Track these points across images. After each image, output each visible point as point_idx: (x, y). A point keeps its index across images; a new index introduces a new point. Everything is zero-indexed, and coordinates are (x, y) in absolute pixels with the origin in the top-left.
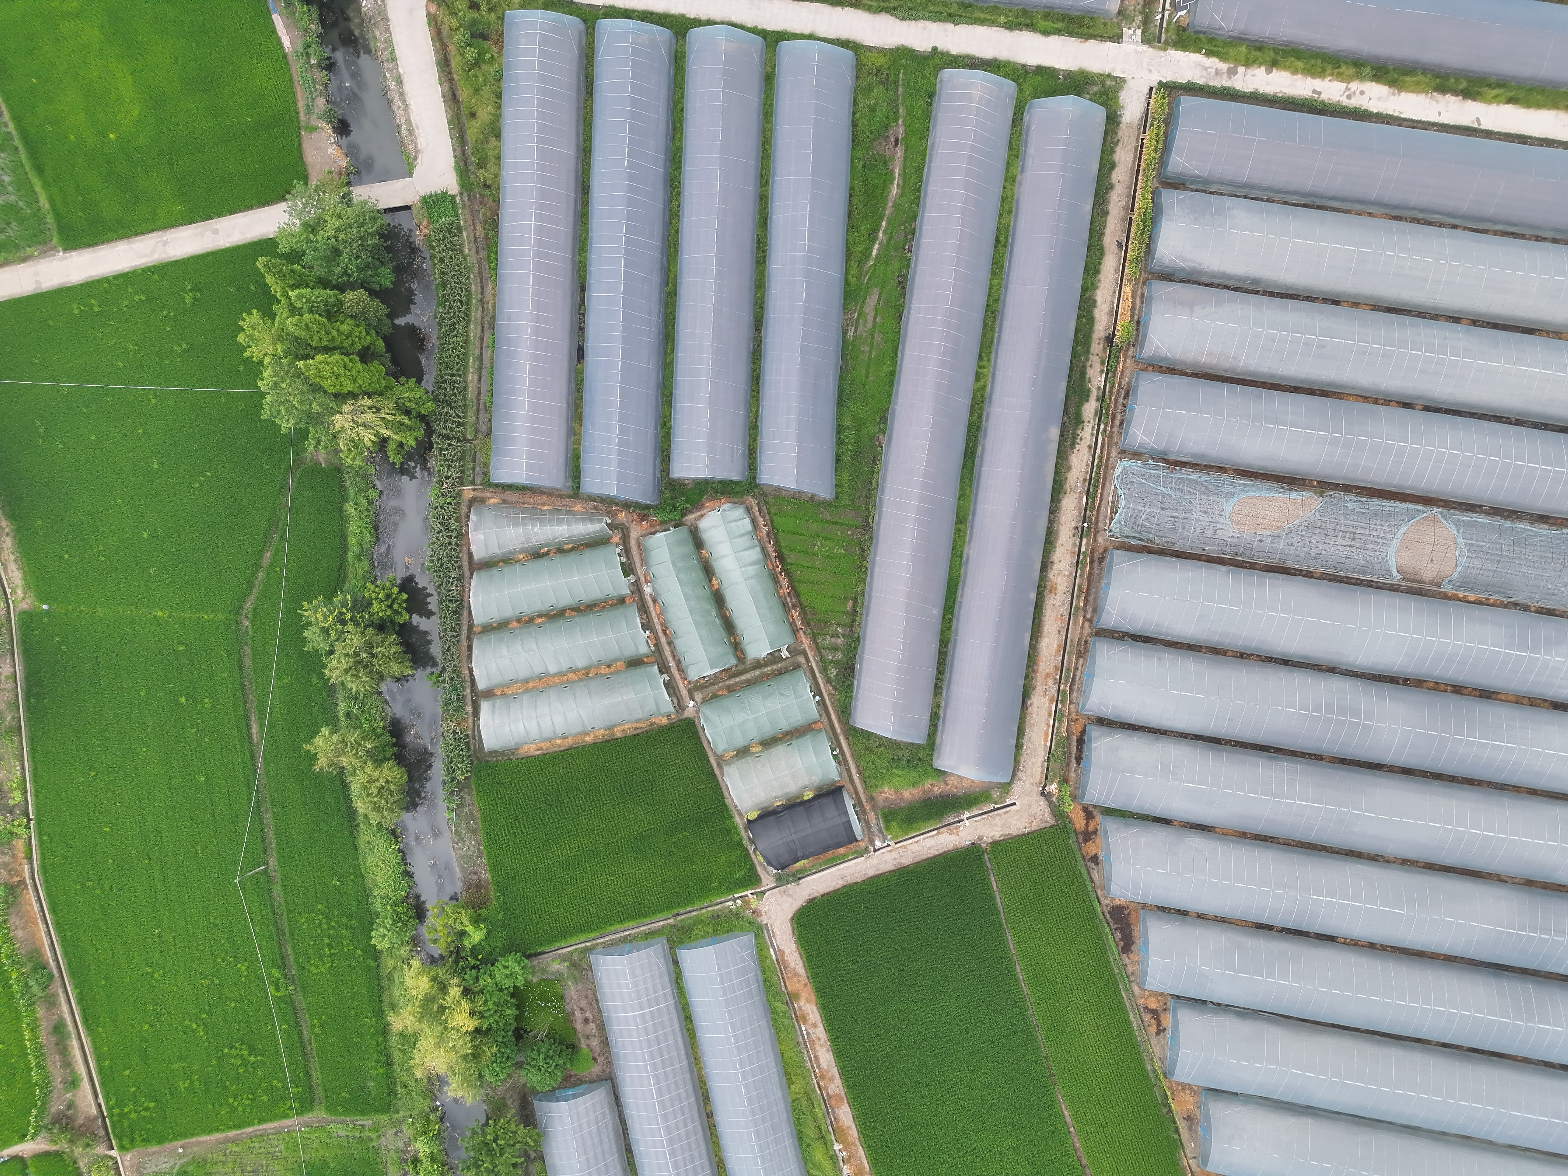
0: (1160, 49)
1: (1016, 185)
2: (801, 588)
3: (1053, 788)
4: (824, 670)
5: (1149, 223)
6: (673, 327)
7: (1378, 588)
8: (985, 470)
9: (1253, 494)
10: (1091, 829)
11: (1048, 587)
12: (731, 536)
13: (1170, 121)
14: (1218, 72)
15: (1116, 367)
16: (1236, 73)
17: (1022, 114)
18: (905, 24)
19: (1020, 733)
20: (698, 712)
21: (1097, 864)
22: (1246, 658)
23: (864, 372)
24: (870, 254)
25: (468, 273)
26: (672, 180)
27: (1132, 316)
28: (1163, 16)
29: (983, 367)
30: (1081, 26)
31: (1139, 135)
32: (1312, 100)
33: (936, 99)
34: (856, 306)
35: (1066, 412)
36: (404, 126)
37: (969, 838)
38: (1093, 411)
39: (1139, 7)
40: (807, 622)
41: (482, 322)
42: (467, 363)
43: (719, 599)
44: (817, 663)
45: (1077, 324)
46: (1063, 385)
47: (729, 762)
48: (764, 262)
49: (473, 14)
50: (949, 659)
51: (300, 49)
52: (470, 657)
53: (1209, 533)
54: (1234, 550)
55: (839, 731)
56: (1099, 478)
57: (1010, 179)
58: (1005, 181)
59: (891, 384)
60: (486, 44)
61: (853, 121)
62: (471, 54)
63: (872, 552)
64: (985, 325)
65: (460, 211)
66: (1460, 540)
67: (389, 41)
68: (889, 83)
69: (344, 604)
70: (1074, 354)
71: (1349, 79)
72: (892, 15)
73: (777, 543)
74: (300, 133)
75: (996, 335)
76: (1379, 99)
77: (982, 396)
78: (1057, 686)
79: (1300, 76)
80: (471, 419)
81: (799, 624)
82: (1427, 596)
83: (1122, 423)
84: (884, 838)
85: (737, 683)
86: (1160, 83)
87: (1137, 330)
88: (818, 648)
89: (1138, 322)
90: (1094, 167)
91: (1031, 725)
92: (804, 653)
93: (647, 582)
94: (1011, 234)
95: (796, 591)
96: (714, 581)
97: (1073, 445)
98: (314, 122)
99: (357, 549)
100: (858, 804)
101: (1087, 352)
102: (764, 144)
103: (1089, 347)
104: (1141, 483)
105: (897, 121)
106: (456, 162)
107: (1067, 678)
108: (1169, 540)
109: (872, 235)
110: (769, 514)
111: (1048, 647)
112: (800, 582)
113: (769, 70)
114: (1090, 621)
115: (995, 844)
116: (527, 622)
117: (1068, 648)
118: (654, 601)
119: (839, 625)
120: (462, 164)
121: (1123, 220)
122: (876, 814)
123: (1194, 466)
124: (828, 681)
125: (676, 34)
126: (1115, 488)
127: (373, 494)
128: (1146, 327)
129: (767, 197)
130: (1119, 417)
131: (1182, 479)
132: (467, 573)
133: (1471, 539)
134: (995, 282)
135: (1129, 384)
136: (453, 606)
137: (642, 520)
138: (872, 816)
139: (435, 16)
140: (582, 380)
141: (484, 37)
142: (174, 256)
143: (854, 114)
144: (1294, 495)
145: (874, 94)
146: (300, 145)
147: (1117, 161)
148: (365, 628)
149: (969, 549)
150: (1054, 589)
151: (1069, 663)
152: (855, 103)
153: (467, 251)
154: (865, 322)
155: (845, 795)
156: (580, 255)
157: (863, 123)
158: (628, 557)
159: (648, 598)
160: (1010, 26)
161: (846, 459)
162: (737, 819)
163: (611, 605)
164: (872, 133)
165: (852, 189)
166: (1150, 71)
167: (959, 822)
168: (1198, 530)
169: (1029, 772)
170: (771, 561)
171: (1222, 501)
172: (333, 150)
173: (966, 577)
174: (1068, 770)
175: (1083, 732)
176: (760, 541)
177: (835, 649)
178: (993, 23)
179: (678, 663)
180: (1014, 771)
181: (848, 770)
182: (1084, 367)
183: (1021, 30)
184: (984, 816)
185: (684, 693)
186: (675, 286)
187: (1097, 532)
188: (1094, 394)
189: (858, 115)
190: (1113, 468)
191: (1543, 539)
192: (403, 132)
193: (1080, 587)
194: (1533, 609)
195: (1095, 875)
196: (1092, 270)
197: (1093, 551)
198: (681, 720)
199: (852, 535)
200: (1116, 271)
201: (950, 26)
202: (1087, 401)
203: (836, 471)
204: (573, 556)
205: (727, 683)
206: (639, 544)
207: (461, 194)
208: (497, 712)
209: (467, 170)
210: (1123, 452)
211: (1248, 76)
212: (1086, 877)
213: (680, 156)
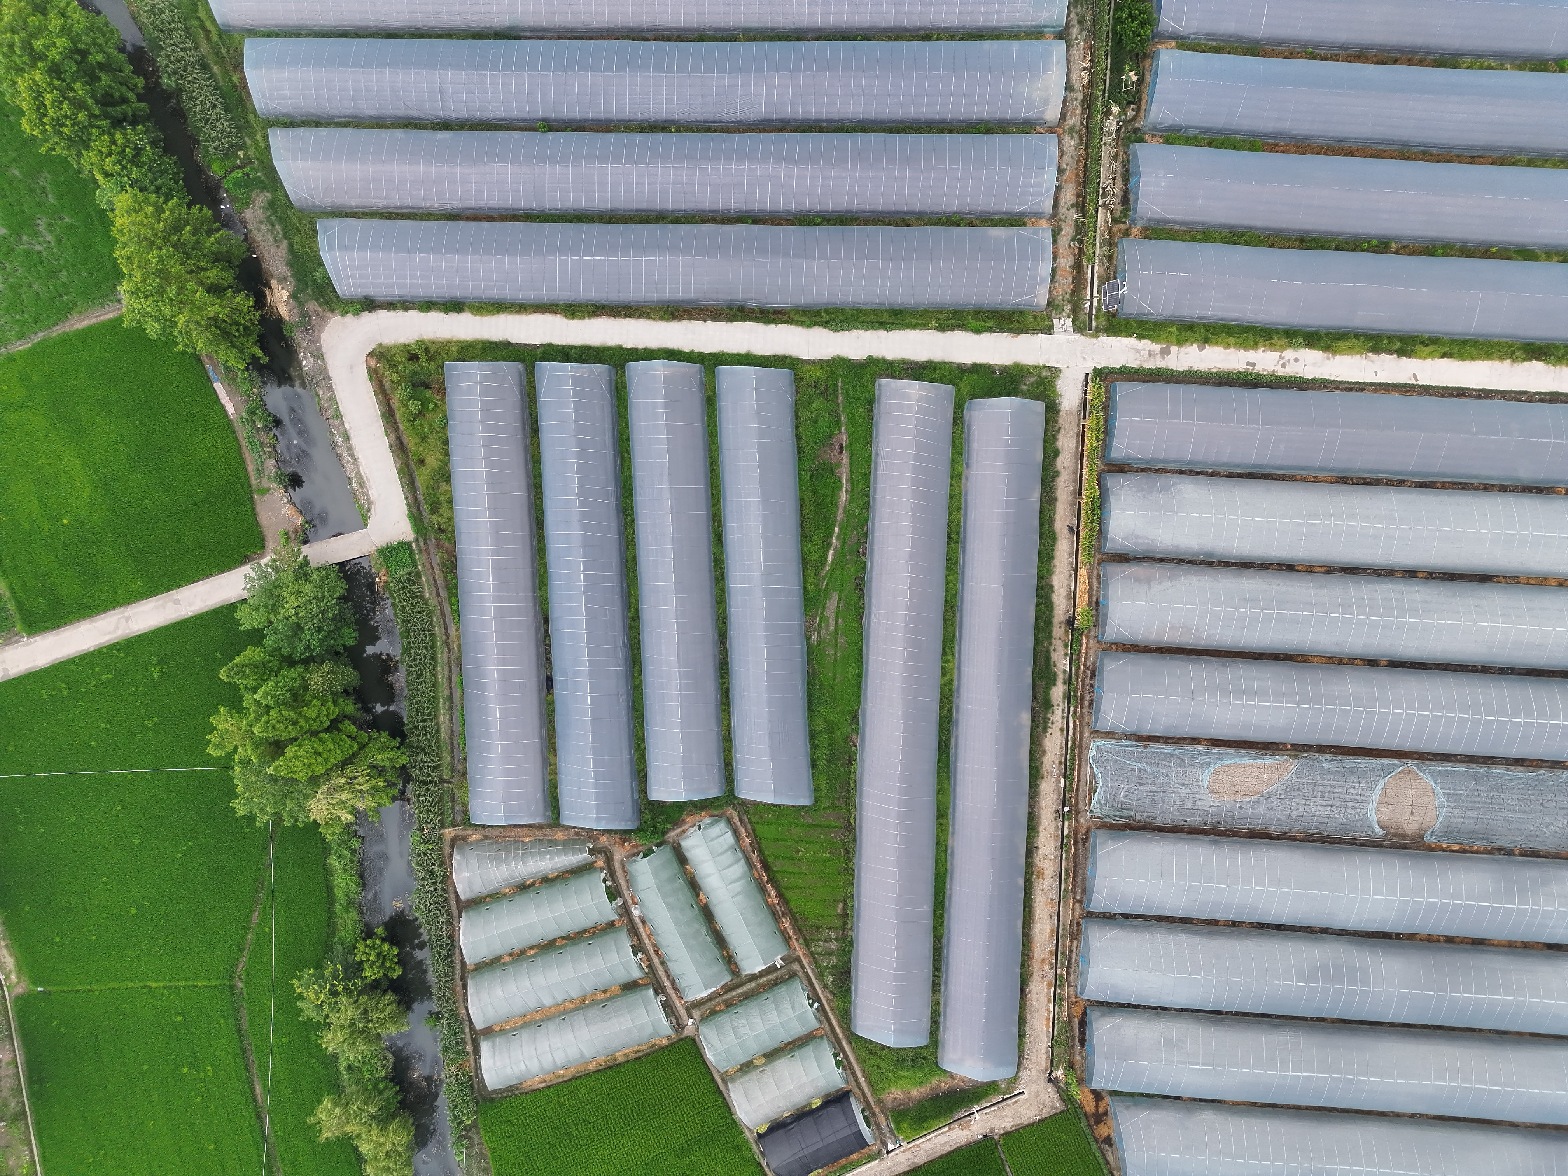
0: (1092, 336)
1: (963, 481)
2: (789, 895)
3: (1059, 1073)
4: (820, 976)
5: (1098, 511)
6: (639, 649)
7: (1362, 845)
8: (961, 765)
9: (1227, 762)
10: (1101, 1110)
11: (1035, 873)
12: (714, 855)
13: (1108, 407)
14: (1151, 354)
15: (1080, 651)
16: (1169, 353)
17: (963, 411)
18: (839, 334)
19: (1022, 1021)
20: (697, 1030)
21: (1111, 1145)
22: (1238, 926)
23: (831, 674)
24: (826, 561)
25: (431, 617)
26: (624, 508)
27: (1090, 597)
28: (1092, 303)
29: (948, 661)
30: (1011, 322)
31: (1079, 421)
32: (1246, 373)
33: (876, 405)
34: (817, 611)
35: (1034, 697)
36: (355, 480)
37: (981, 1131)
38: (1061, 694)
39: (1068, 296)
40: (798, 930)
41: (449, 662)
42: (438, 705)
43: (707, 914)
44: (812, 969)
45: (1036, 612)
46: (1030, 670)
47: (733, 1080)
48: (723, 579)
49: (413, 366)
50: (944, 955)
51: (245, 415)
52: (465, 995)
53: (1189, 804)
54: (1215, 819)
55: (841, 1036)
56: (1075, 760)
57: (956, 477)
58: (952, 478)
59: (859, 686)
60: (428, 393)
61: (796, 435)
62: (414, 406)
63: (857, 853)
64: (945, 620)
65: (417, 557)
66: (1438, 790)
67: (333, 400)
68: (828, 394)
69: (335, 977)
70: (1037, 642)
71: (1282, 349)
72: (825, 328)
73: (761, 852)
74: (252, 497)
75: (957, 629)
76: (1314, 364)
77: (950, 690)
78: (1053, 970)
79: (1232, 350)
80: (446, 758)
81: (791, 933)
82: (1411, 849)
83: (1091, 704)
84: (897, 1140)
85: (734, 997)
86: (1095, 369)
87: (1097, 610)
88: (812, 954)
89: (1097, 603)
90: (1039, 457)
91: (1032, 1013)
92: (798, 960)
93: (634, 903)
94: (962, 530)
95: (784, 899)
96: (701, 896)
97: (1045, 730)
98: (265, 483)
99: (344, 901)
100: (867, 1108)
101: (1050, 637)
102: (712, 464)
103: (1050, 632)
104: (1116, 761)
105: (839, 429)
106: (410, 511)
107: (1063, 963)
108: (1150, 815)
109: (826, 543)
110: (750, 823)
111: (1041, 932)
112: (787, 888)
113: (710, 392)
114: (1080, 902)
115: (1007, 1134)
116: (519, 955)
117: (1061, 932)
118: (643, 922)
119: (830, 929)
120: (415, 510)
121: (1072, 505)
122: (886, 1115)
123: (1167, 740)
124: (825, 987)
125: (614, 365)
126: (1091, 768)
127: (355, 843)
128: (1106, 607)
129: (720, 516)
130: (1087, 697)
131: (1157, 753)
132: (455, 913)
133: (1449, 789)
134: (951, 578)
135: (1094, 664)
136: (444, 952)
137: (624, 842)
138: (881, 1118)
139: (375, 369)
140: (553, 711)
141: (427, 386)
142: (138, 631)
143: (797, 427)
144: (1269, 760)
145: (815, 406)
146: (253, 509)
147: (1060, 448)
148: (358, 995)
149: (953, 841)
150: (1040, 875)
151: (1064, 947)
152: (797, 417)
153: (427, 595)
154: (828, 626)
155: (853, 1100)
156: (540, 589)
157: (806, 434)
158: (613, 880)
159: (638, 921)
160: (941, 328)
161: (821, 764)
162: (747, 1134)
163: (601, 930)
164: (816, 443)
165: (802, 500)
166: (1084, 358)
167: (969, 1115)
168: (1178, 802)
169: (1034, 1059)
170: (757, 870)
171: (1199, 771)
172: (287, 510)
173: (952, 870)
174: (1073, 1054)
175: (1084, 1014)
176: (743, 851)
177: (829, 953)
178: (924, 326)
179: (673, 983)
180: (1019, 1060)
181: (854, 1074)
182: (1048, 652)
183: (953, 330)
184: (993, 1108)
185: (682, 1012)
186: (637, 610)
187: (1078, 813)
188: (1061, 677)
189: (800, 429)
190: (1088, 748)
191: (1521, 782)
192: (355, 485)
193: (1066, 870)
194: (1517, 852)
195: (1110, 1157)
196: (1046, 557)
197: (1076, 833)
198: (682, 1040)
199: (835, 837)
200: (1070, 555)
201: (882, 333)
202: (1055, 685)
203: (813, 777)
204: (559, 886)
205: (724, 997)
206: (623, 867)
207: (417, 541)
208: (497, 1053)
209: (421, 515)
210: (1096, 733)
211: (1182, 355)
212: (1101, 1161)
213: (631, 484)
